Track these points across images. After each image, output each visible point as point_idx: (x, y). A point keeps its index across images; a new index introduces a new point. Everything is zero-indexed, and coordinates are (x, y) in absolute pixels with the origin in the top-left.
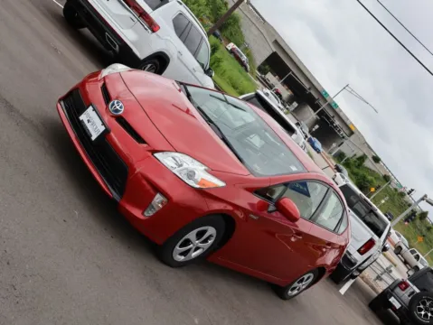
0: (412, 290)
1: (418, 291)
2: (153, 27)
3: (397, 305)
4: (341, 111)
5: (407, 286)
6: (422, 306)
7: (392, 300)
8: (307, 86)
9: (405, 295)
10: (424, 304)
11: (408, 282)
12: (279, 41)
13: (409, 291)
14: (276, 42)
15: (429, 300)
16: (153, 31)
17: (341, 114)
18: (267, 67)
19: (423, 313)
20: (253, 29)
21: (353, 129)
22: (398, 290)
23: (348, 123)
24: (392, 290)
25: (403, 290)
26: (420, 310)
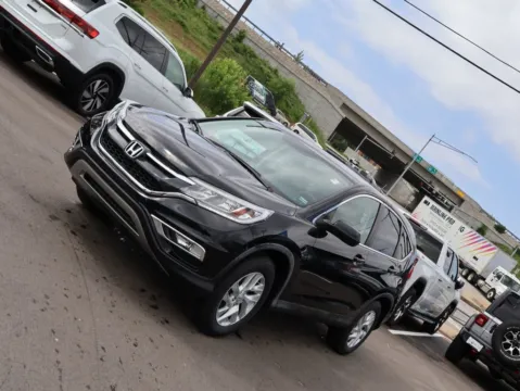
0: (493, 324)
1: (499, 322)
2: (89, 31)
3: (478, 347)
4: (442, 176)
5: (486, 319)
6: (508, 341)
7: (470, 341)
8: (389, 149)
9: (486, 332)
10: (511, 337)
11: (486, 314)
12: (348, 104)
13: (489, 325)
14: (345, 107)
15: (515, 331)
16: (91, 37)
17: (443, 180)
18: (344, 141)
19: (511, 349)
20: (314, 94)
21: (462, 196)
22: (476, 328)
23: (454, 189)
24: (469, 330)
25: (482, 325)
26: (507, 346)
